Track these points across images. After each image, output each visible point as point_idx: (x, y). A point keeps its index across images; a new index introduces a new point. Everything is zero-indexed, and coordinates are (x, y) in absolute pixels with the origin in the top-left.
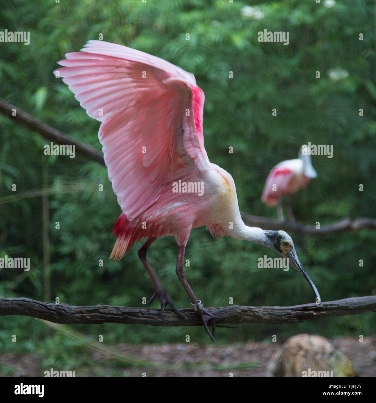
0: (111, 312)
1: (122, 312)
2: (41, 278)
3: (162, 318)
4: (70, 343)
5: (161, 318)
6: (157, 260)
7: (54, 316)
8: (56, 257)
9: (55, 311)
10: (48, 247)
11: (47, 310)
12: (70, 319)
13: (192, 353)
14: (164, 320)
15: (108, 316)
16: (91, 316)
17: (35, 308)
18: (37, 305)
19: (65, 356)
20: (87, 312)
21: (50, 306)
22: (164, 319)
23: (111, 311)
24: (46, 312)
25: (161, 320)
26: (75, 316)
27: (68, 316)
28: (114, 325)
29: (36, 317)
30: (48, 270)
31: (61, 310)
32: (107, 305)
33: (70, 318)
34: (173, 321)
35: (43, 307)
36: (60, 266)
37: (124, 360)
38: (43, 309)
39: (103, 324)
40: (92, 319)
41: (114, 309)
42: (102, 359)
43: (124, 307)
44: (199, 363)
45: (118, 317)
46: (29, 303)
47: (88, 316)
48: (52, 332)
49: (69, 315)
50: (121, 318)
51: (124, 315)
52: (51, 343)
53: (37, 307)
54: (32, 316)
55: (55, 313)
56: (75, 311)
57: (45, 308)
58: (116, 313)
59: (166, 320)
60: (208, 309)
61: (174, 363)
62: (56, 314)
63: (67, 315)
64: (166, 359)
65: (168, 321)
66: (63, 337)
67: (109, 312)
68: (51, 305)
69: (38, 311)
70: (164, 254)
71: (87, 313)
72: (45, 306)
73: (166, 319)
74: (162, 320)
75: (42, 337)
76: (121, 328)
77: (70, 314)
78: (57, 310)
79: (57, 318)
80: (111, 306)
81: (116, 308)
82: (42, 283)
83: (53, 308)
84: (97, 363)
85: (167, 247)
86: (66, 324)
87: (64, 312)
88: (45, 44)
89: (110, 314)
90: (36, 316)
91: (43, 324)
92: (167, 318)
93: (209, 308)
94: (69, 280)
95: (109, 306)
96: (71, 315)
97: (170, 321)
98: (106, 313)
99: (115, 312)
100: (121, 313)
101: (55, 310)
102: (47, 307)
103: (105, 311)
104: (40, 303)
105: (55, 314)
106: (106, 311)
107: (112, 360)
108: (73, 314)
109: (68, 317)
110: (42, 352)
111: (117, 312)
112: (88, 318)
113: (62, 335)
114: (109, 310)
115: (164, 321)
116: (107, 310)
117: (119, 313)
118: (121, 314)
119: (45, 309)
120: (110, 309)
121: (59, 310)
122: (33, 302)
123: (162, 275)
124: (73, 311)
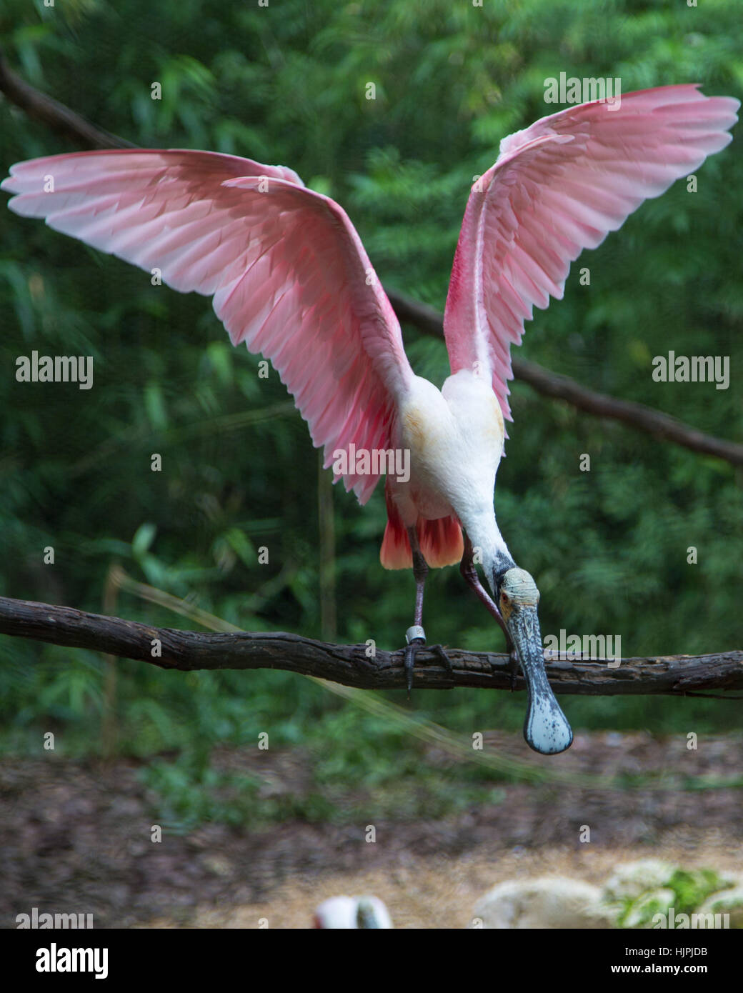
0: (468, 664)
1: (492, 665)
2: (315, 588)
3: (579, 678)
4: (377, 727)
5: (575, 677)
6: (565, 551)
7: (346, 672)
8: (349, 544)
9: (349, 661)
10: (330, 522)
11: (333, 658)
12: (381, 679)
13: (638, 752)
14: (583, 681)
15: (462, 672)
16: (425, 672)
17: (307, 655)
18: (311, 649)
19: (366, 755)
20: (418, 665)
21: (338, 650)
22: (583, 679)
23: (469, 661)
24: (330, 664)
25: (575, 682)
26: (391, 673)
27: (377, 672)
28: (470, 691)
29: (309, 674)
30: (330, 572)
31: (362, 661)
32: (459, 650)
33: (380, 677)
34: (603, 685)
35: (325, 652)
36: (356, 563)
37: (492, 766)
38: (325, 656)
39: (451, 690)
40: (429, 680)
41: (475, 658)
42: (446, 762)
43: (496, 654)
44: (653, 775)
45: (485, 674)
46: (295, 643)
47: (420, 672)
48: (339, 705)
49: (379, 670)
50: (489, 677)
51: (496, 672)
52: (336, 726)
53: (310, 653)
54: (301, 673)
55: (350, 666)
56: (392, 661)
57: (328, 656)
58: (480, 666)
59: (587, 682)
60: (678, 659)
61: (600, 772)
62: (351, 668)
63: (375, 671)
64: (582, 765)
65: (591, 683)
66: (362, 714)
67: (465, 665)
68: (341, 649)
69: (314, 660)
70: (579, 540)
71: (418, 667)
72: (329, 651)
73: (588, 680)
74: (577, 681)
75: (317, 713)
76: (486, 697)
77: (381, 667)
78: (353, 659)
79: (353, 676)
80: (468, 652)
81: (479, 656)
82: (318, 598)
83: (346, 655)
84: (435, 770)
85: (585, 525)
86: (373, 689)
87: (367, 663)
88: (327, 85)
89: (466, 668)
90: (309, 672)
91: (320, 687)
92: (589, 678)
93: (679, 656)
94: (375, 595)
95: (465, 651)
96: (384, 671)
97: (595, 685)
98: (458, 666)
99: (478, 665)
100: (490, 666)
101: (349, 658)
102: (333, 653)
103: (456, 662)
104: (317, 644)
105: (349, 668)
106: (458, 662)
107: (467, 765)
108: (388, 667)
109: (377, 675)
110: (317, 743)
111: (481, 663)
112: (418, 678)
113: (362, 710)
114: (464, 661)
115: (581, 683)
116: (461, 659)
117: (485, 666)
118: (489, 668)
119: (328, 658)
120: (467, 658)
121: (357, 659)
122: (303, 642)
123: (575, 584)
124: (387, 661)
